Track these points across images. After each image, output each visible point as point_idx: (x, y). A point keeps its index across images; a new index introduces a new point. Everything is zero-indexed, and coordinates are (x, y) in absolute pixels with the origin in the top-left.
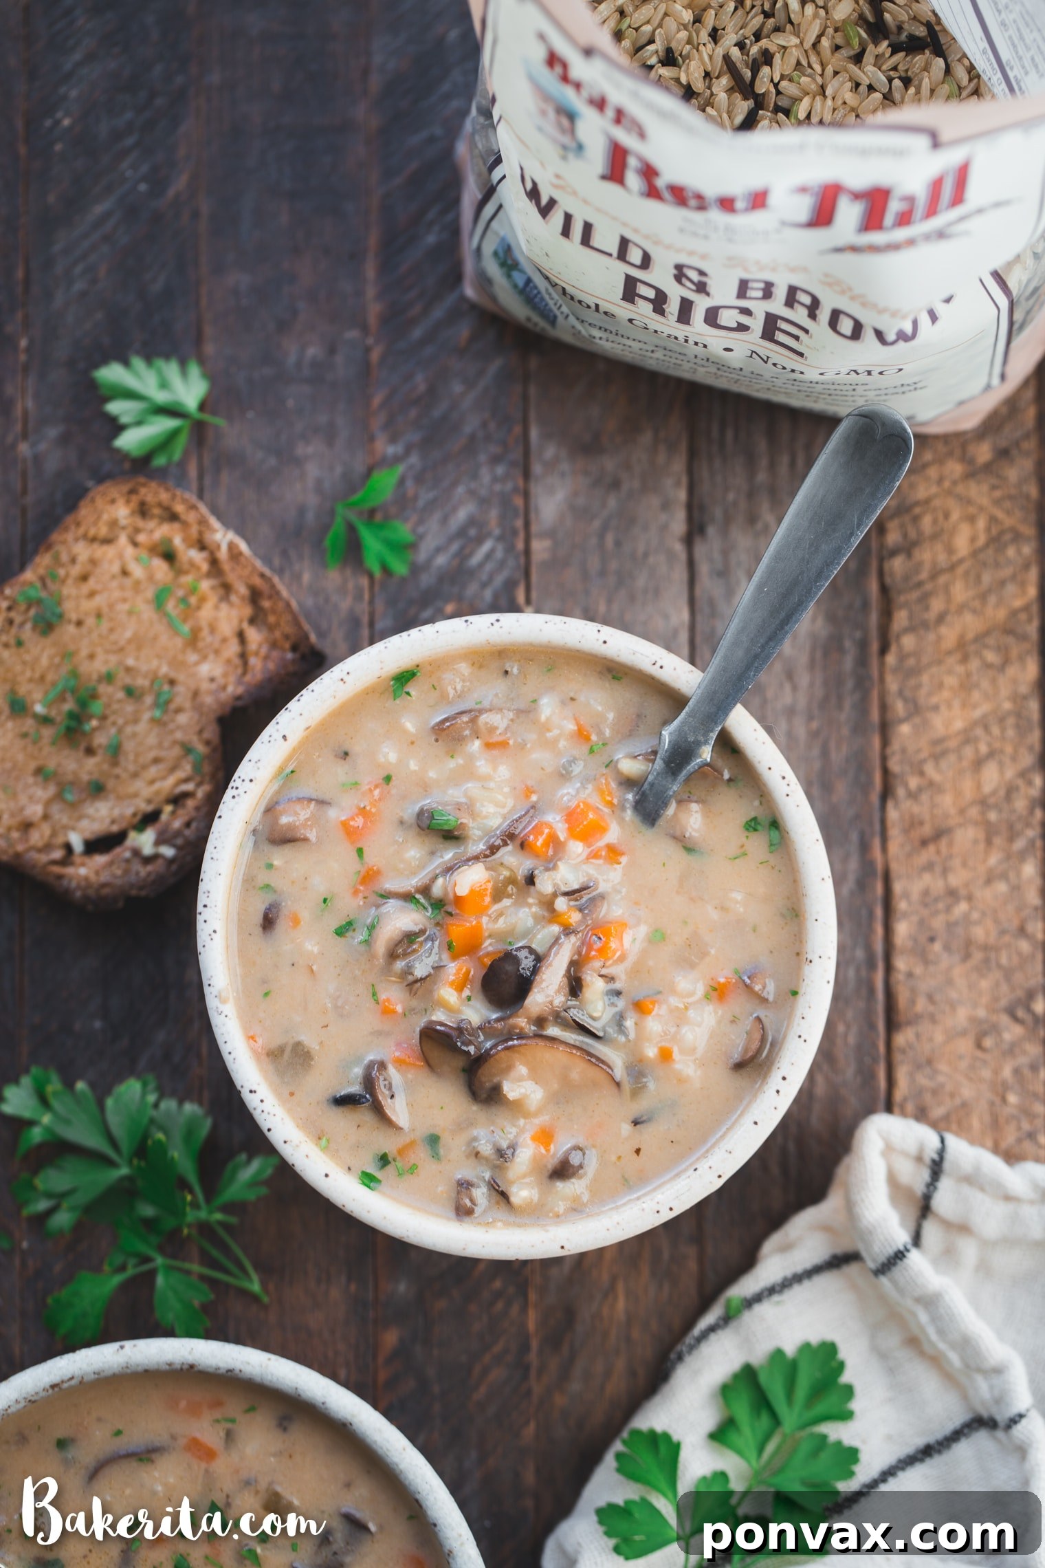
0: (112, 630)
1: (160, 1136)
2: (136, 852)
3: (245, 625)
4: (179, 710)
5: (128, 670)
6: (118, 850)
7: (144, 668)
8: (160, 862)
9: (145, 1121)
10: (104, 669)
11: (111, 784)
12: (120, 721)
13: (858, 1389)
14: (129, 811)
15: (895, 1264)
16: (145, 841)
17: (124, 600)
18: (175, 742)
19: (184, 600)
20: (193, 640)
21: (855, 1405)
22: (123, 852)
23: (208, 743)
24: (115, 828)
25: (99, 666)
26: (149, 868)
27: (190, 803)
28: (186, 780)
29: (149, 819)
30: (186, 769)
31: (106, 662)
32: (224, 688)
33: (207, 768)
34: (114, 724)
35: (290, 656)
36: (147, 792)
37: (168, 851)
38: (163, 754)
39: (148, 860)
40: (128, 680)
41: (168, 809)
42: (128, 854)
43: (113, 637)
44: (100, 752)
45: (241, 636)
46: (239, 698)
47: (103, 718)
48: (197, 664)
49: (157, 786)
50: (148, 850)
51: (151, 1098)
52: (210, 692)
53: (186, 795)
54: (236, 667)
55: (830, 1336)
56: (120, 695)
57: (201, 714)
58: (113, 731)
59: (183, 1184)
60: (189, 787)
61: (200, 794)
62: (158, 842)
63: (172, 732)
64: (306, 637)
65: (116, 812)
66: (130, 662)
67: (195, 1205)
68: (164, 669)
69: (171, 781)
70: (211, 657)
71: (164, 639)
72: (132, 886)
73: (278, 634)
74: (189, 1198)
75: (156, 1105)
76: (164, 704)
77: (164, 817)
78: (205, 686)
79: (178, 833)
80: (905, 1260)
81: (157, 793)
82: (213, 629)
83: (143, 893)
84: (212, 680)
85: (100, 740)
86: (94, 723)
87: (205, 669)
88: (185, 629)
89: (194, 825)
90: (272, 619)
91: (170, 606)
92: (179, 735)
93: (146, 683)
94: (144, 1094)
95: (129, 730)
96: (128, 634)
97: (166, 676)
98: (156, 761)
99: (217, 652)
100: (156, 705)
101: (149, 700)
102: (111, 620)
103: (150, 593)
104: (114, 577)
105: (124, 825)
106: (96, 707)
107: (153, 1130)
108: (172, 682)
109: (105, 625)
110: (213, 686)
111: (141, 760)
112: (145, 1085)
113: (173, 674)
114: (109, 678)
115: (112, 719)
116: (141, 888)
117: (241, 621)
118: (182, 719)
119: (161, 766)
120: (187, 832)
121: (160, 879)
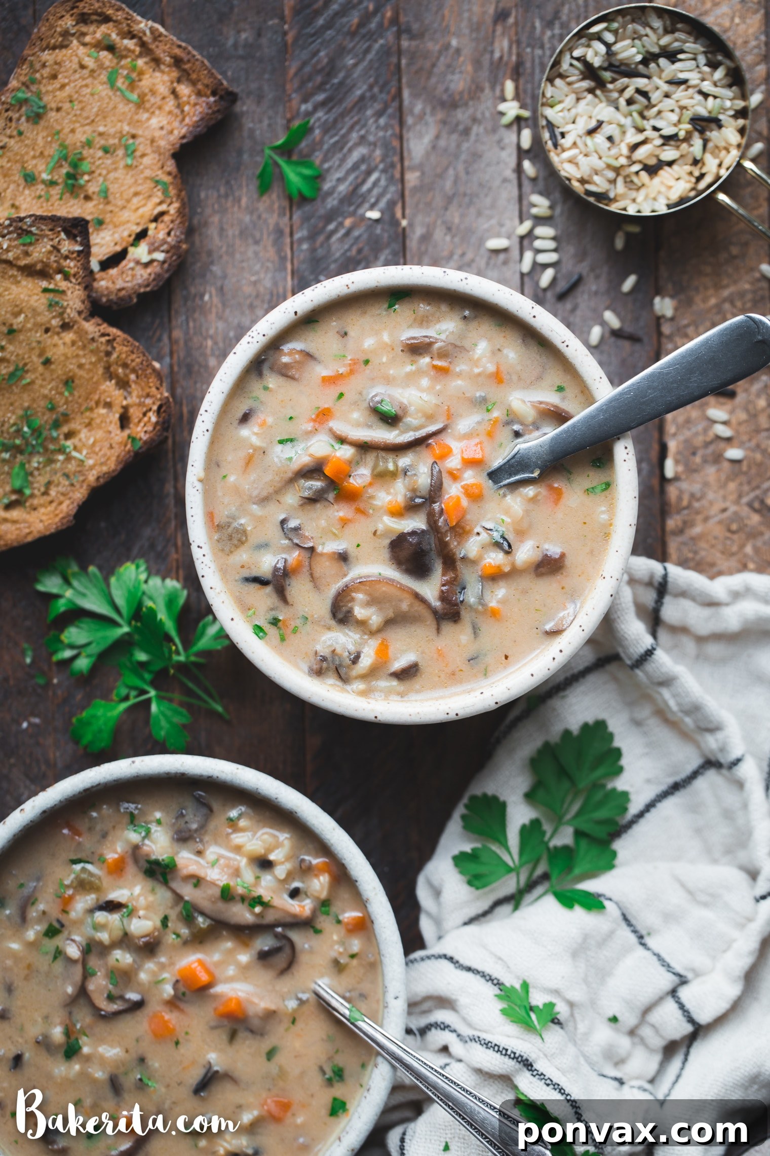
0: (82, 109)
1: (150, 604)
2: (138, 262)
3: (175, 85)
4: (143, 155)
5: (101, 134)
6: (124, 263)
7: (112, 131)
8: (155, 264)
9: (140, 594)
10: (83, 139)
11: (108, 218)
12: (104, 172)
13: (624, 751)
14: (126, 234)
15: (646, 660)
16: (141, 252)
17: (86, 86)
18: (146, 178)
19: (127, 77)
20: (141, 104)
21: (624, 762)
22: (127, 264)
23: (169, 174)
24: (118, 248)
25: (81, 136)
26: (149, 270)
27: (166, 218)
28: (161, 203)
29: (142, 235)
30: (158, 196)
31: (84, 133)
32: (171, 132)
33: (172, 192)
34: (100, 175)
35: (212, 99)
36: (134, 217)
37: (160, 256)
38: (139, 188)
39: (147, 265)
40: (102, 142)
41: (153, 225)
42: (132, 265)
43: (85, 114)
44: (95, 197)
45: (174, 92)
46: (183, 137)
47: (91, 173)
48: (149, 119)
49: (141, 211)
50: (145, 259)
51: (143, 577)
52: (161, 138)
53: (162, 214)
54: (177, 116)
55: (602, 716)
56: (100, 153)
57: (160, 154)
58: (101, 179)
59: (168, 639)
60: (163, 207)
61: (173, 209)
62: (150, 252)
63: (142, 172)
64: (222, 84)
65: (117, 237)
66: (101, 129)
67: (178, 653)
68: (126, 128)
69: (150, 205)
70: (157, 112)
71: (122, 108)
72: (140, 286)
73: (200, 86)
74: (174, 648)
75: (146, 582)
76: (130, 152)
77: (150, 233)
78: (158, 134)
79: (164, 242)
80: (653, 656)
81: (142, 217)
82: (153, 92)
83: (148, 289)
84: (162, 128)
85: (92, 188)
86: (86, 177)
87: (154, 122)
88: (134, 97)
89: (173, 233)
90: (194, 76)
91: (120, 83)
92: (148, 173)
93: (116, 141)
94: (137, 575)
95: (112, 176)
96: (95, 110)
97: (128, 133)
98: (136, 194)
99: (160, 108)
100: (127, 155)
101: (120, 152)
102: (80, 102)
103: (104, 77)
104: (75, 71)
105: (124, 245)
106: (85, 166)
107: (145, 599)
108: (134, 137)
109: (77, 106)
110: (164, 132)
111: (125, 196)
112: (138, 567)
113: (134, 131)
114: (89, 144)
115: (98, 172)
116: (148, 285)
117: (172, 82)
118: (146, 161)
119: (141, 197)
120: (169, 239)
121: (158, 276)
